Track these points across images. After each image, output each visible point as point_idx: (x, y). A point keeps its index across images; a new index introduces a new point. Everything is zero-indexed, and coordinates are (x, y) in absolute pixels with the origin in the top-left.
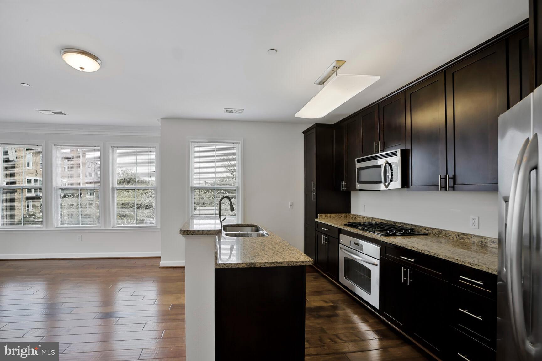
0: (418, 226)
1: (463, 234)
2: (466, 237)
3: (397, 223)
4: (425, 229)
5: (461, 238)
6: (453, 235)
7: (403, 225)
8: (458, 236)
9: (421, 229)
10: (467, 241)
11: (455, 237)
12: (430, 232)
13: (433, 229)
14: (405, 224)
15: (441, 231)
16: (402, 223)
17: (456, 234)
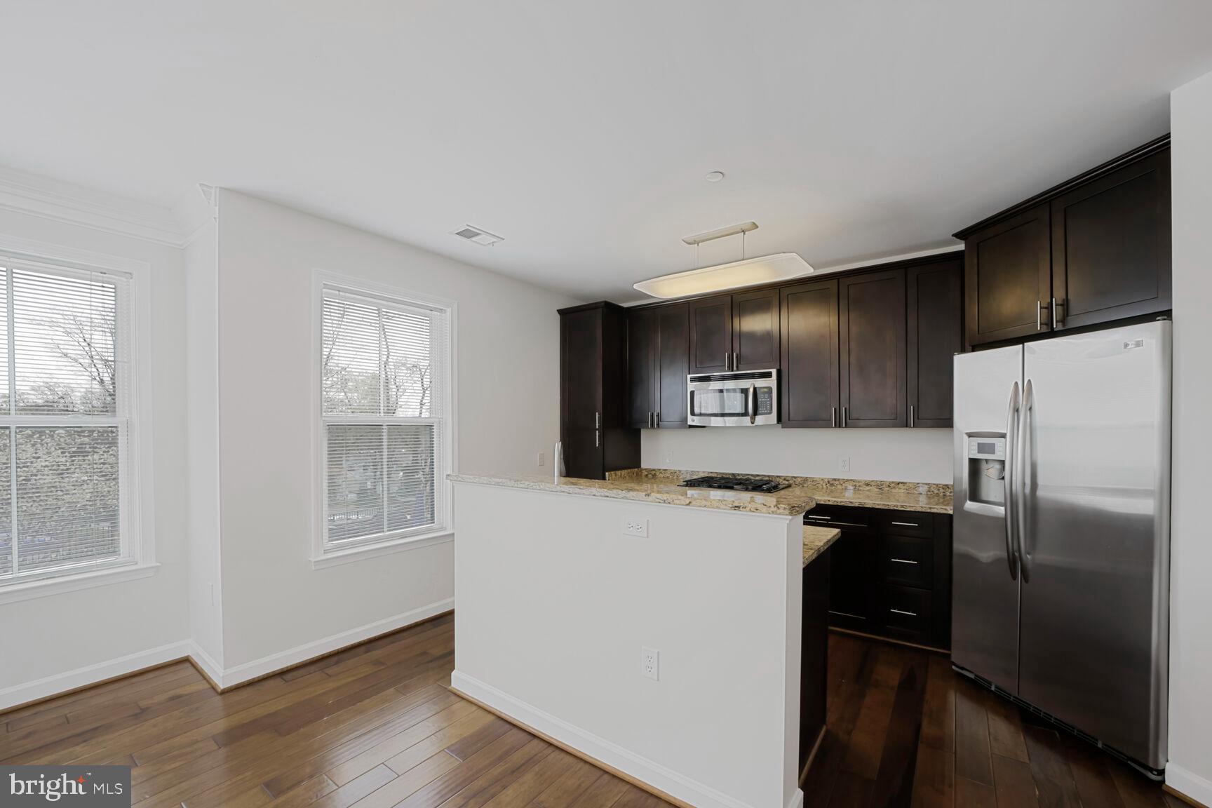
0: (773, 476)
1: (835, 480)
2: (837, 482)
3: (738, 475)
4: (785, 480)
5: (832, 485)
6: (821, 482)
7: (750, 477)
8: (829, 482)
9: (778, 479)
10: (839, 487)
11: (824, 484)
12: (791, 482)
13: (795, 478)
14: (752, 475)
15: (806, 480)
16: (749, 475)
17: (826, 480)
